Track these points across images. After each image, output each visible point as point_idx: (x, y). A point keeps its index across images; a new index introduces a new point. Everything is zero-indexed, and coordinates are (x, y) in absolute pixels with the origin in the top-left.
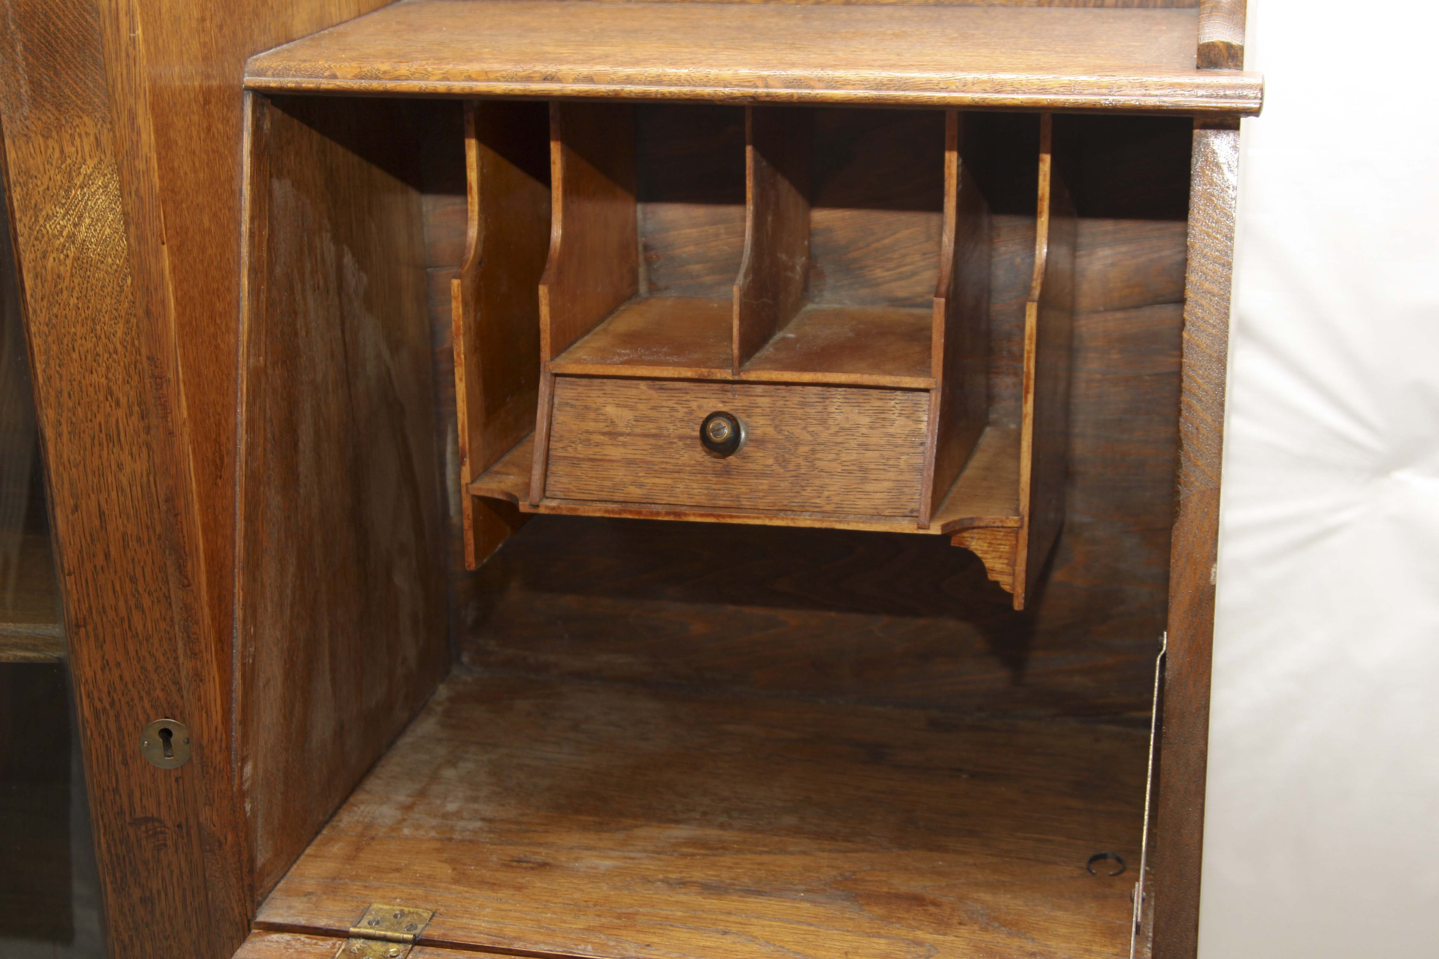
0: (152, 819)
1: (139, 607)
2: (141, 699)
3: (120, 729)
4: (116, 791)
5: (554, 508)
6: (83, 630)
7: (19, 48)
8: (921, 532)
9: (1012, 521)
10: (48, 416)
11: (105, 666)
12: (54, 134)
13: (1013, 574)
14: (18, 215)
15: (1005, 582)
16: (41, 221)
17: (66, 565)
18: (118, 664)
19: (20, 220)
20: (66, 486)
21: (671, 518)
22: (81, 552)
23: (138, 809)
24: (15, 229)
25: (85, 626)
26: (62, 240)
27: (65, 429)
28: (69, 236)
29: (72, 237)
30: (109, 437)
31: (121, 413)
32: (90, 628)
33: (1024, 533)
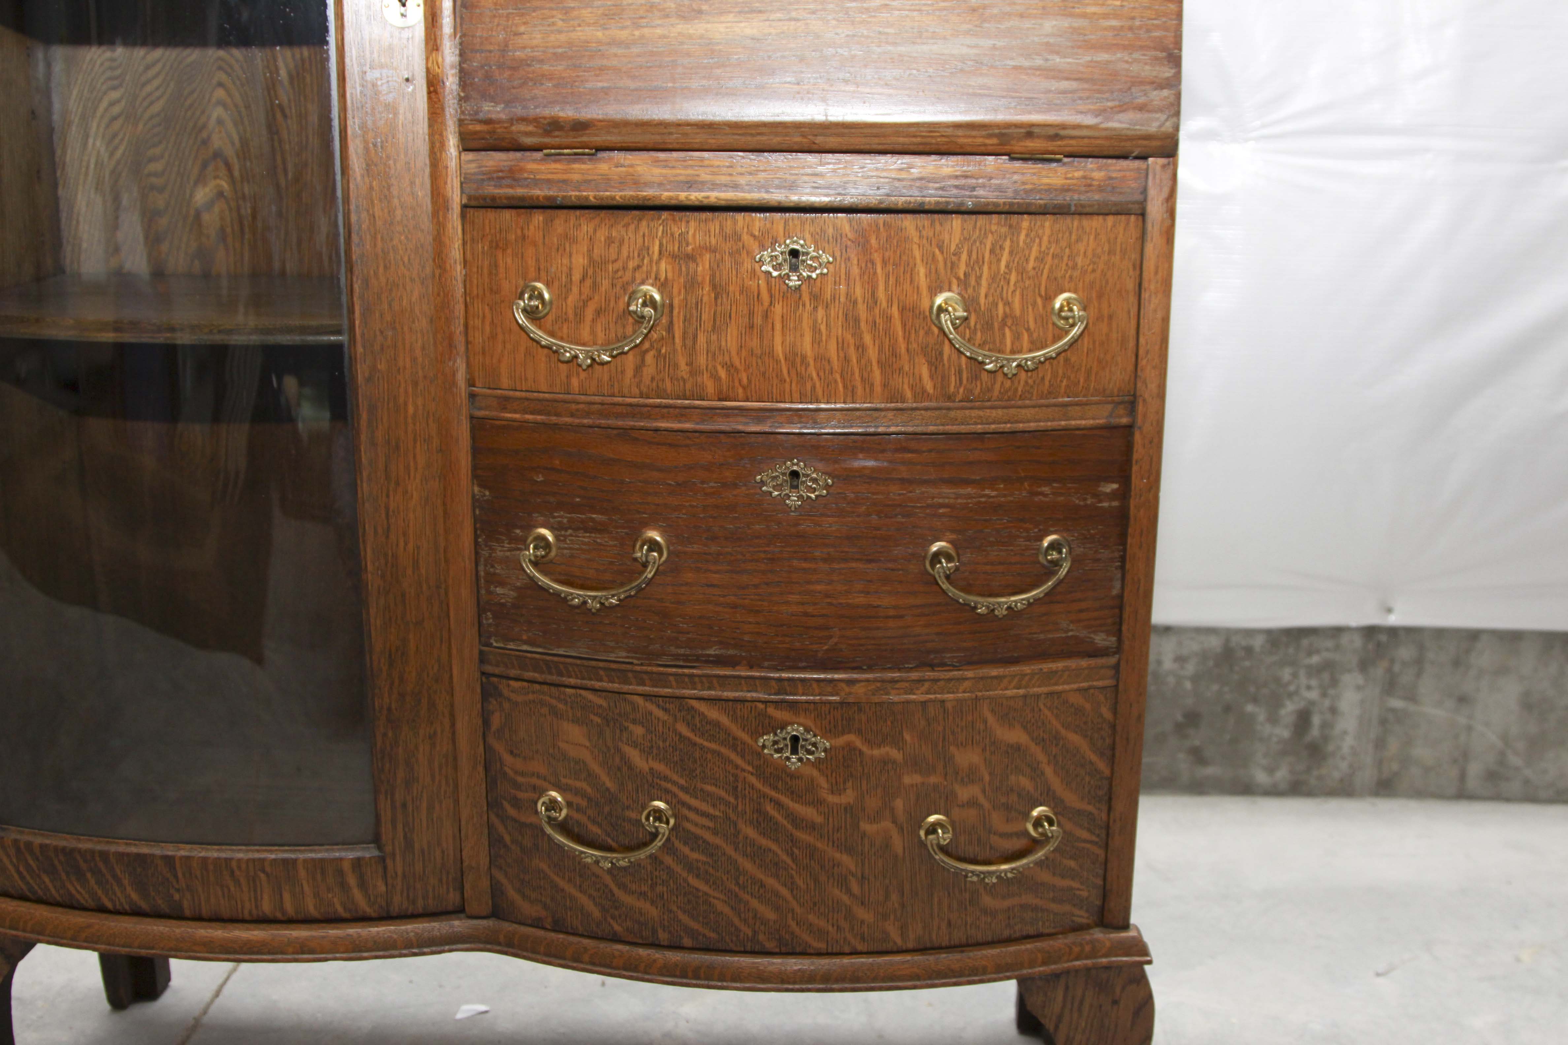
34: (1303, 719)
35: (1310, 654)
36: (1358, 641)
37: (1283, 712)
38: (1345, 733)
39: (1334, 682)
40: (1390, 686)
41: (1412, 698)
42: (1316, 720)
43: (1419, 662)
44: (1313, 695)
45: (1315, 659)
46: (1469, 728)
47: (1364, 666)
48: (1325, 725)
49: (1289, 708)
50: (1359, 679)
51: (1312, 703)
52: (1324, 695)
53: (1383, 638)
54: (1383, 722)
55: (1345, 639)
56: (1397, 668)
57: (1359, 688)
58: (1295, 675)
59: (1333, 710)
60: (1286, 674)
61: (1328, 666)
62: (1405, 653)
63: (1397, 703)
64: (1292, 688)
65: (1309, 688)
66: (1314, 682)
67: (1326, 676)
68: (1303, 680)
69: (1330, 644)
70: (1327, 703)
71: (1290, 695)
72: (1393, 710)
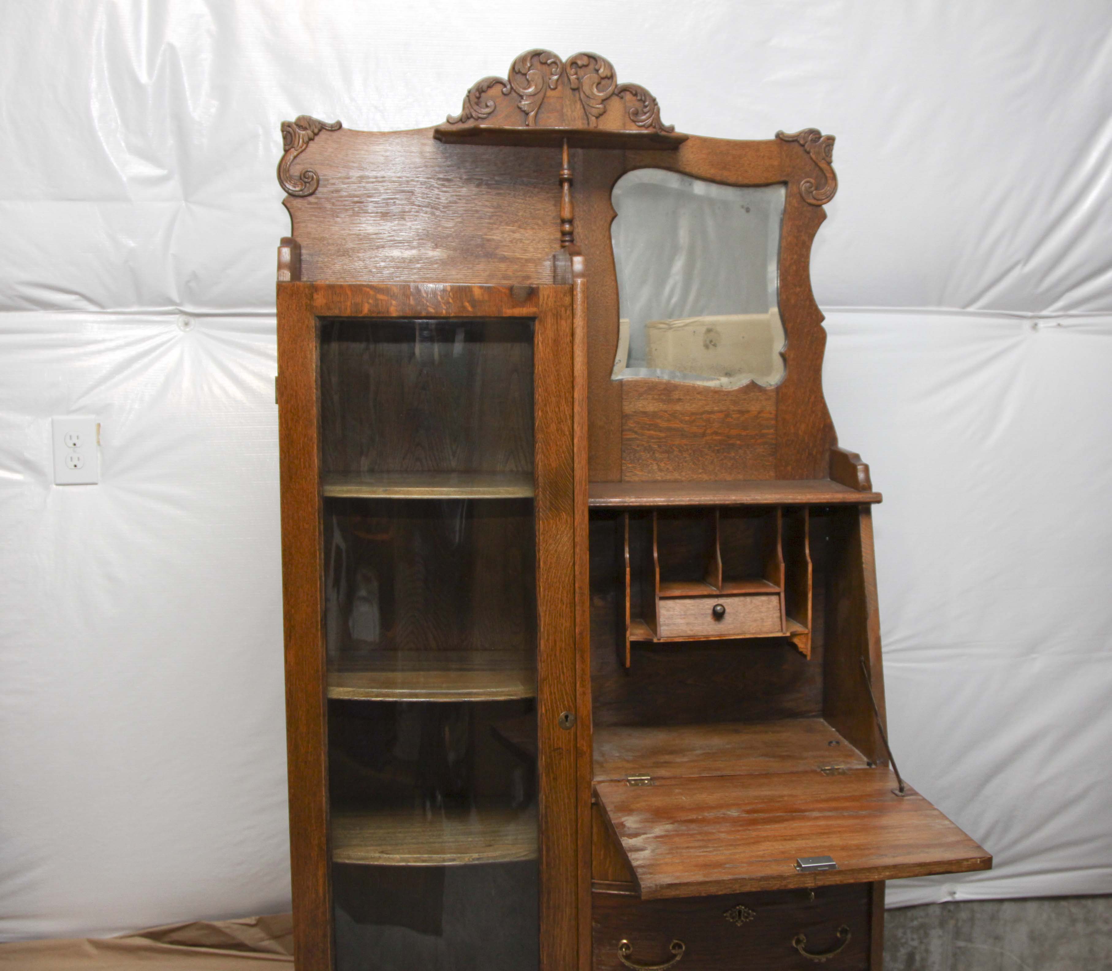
0: (560, 748)
1: (563, 673)
2: (560, 705)
3: (553, 716)
4: (549, 739)
5: (665, 640)
6: (545, 681)
7: (548, 492)
8: (784, 635)
9: (806, 631)
10: (542, 609)
11: (551, 694)
12: (555, 518)
13: (807, 649)
14: (541, 544)
15: (804, 651)
16: (548, 545)
17: (542, 659)
18: (555, 693)
19: (542, 545)
20: (546, 632)
21: (705, 639)
22: (548, 654)
23: (556, 745)
24: (539, 549)
25: (546, 680)
26: (553, 552)
27: (548, 613)
28: (555, 550)
29: (556, 551)
30: (560, 615)
31: (564, 607)
32: (547, 681)
33: (810, 635)
34: (911, 957)
35: (912, 920)
36: (938, 911)
37: (899, 954)
38: (934, 963)
39: (926, 935)
40: (957, 934)
41: (970, 940)
42: (918, 957)
43: (972, 919)
44: (915, 943)
45: (915, 923)
46: (1002, 954)
47: (942, 924)
48: (923, 960)
49: (903, 952)
50: (940, 932)
51: (915, 948)
52: (921, 943)
53: (952, 907)
54: (955, 955)
55: (931, 910)
56: (960, 924)
57: (940, 937)
58: (905, 933)
59: (927, 951)
60: (900, 933)
61: (923, 927)
62: (964, 915)
63: (961, 944)
64: (903, 941)
65: (913, 939)
66: (915, 936)
67: (922, 932)
68: (909, 935)
69: (922, 913)
70: (923, 947)
71: (903, 945)
72: (960, 948)
